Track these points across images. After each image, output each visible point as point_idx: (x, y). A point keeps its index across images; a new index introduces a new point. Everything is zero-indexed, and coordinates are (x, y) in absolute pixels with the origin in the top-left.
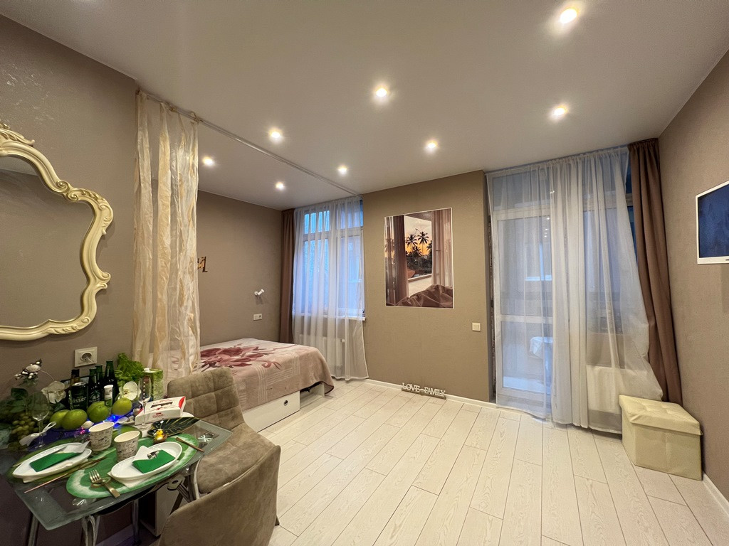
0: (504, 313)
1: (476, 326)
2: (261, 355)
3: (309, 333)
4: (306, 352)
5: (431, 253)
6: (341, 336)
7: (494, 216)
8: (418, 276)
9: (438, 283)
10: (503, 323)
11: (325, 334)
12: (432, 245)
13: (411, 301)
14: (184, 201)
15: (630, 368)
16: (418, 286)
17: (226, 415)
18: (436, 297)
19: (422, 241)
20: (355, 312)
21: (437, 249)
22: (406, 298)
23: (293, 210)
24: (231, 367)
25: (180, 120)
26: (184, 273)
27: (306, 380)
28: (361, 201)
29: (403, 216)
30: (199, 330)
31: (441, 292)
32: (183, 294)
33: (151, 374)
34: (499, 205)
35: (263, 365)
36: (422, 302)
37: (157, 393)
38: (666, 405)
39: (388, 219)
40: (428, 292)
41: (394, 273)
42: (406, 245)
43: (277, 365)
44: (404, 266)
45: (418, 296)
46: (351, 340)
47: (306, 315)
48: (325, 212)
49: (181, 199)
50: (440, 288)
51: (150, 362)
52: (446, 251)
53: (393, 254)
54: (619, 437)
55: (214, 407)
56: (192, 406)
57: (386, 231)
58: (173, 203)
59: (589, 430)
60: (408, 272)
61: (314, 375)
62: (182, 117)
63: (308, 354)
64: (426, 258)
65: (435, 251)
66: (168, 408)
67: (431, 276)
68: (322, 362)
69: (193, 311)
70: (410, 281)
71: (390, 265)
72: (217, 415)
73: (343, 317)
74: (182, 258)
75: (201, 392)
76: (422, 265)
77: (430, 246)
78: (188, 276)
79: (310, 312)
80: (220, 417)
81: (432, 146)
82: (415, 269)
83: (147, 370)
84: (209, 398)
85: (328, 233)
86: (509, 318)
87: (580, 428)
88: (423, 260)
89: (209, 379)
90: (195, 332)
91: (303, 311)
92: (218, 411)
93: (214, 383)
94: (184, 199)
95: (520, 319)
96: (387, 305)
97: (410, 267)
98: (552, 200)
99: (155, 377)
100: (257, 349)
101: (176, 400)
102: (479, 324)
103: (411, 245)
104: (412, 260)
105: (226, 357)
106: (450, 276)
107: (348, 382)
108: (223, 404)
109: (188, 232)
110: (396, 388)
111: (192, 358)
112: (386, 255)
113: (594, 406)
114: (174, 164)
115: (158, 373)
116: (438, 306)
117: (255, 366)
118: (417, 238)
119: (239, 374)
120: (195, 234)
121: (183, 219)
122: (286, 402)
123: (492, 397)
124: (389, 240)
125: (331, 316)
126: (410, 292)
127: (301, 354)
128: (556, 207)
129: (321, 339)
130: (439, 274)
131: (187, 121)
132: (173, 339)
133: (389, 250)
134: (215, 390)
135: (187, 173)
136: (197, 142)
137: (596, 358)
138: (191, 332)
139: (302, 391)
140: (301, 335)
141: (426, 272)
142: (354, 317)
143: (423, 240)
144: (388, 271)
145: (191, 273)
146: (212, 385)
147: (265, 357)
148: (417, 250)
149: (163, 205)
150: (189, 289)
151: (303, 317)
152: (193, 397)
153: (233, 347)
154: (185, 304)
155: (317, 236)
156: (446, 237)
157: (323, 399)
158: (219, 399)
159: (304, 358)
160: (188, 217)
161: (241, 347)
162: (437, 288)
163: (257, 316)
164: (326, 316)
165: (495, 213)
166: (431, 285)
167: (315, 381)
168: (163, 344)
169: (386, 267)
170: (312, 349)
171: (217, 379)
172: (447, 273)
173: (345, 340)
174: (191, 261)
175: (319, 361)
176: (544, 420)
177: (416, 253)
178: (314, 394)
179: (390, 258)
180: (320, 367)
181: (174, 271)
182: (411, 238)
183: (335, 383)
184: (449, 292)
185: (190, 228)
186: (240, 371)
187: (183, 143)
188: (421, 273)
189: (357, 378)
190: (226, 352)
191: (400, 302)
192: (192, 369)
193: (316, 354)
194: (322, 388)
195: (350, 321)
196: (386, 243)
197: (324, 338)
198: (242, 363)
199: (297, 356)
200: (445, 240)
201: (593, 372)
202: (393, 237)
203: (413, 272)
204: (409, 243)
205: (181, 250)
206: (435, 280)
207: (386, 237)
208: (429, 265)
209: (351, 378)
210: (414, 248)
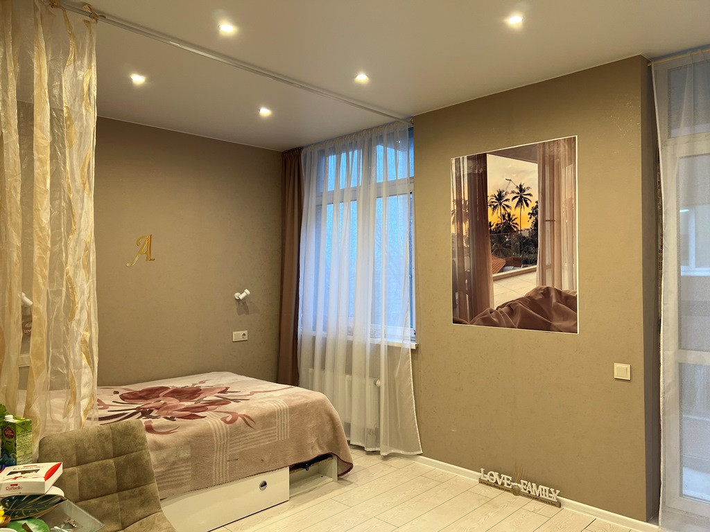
0: (682, 345)
1: (621, 370)
2: (226, 401)
3: (323, 367)
4: (303, 401)
5: (536, 225)
6: (375, 375)
7: (669, 148)
8: (511, 270)
9: (549, 284)
10: (681, 367)
11: (349, 370)
12: (539, 210)
13: (497, 316)
14: (75, 156)
16: (511, 287)
17: (132, 497)
18: (545, 311)
19: (520, 201)
20: (401, 335)
21: (548, 218)
22: (488, 310)
23: (300, 149)
24: (172, 419)
25: (67, 21)
26: (76, 267)
27: (300, 449)
28: (411, 129)
29: (485, 155)
30: (96, 359)
31: (554, 301)
32: (74, 302)
33: (13, 424)
34: (677, 126)
35: (224, 420)
36: (518, 319)
37: (23, 453)
39: (458, 161)
40: (529, 300)
41: (468, 264)
42: (490, 210)
43: (248, 421)
44: (485, 249)
45: (511, 307)
46: (391, 382)
47: (320, 334)
48: (344, 155)
49: (71, 146)
50: (553, 294)
51: (21, 407)
52: (565, 221)
53: (466, 226)
55: (112, 483)
56: (76, 478)
57: (454, 187)
58: (53, 156)
60: (493, 261)
61: (318, 441)
62: (70, 14)
63: (307, 404)
64: (526, 234)
65: (544, 221)
66: (30, 478)
67: (534, 270)
68: (332, 419)
69: (89, 328)
70: (497, 279)
71: (461, 248)
72: (116, 495)
73: (377, 341)
74: (71, 244)
75: (91, 458)
76: (519, 248)
77: (534, 213)
78: (82, 273)
79: (325, 329)
80: (122, 499)
81: (515, 20)
82: (505, 256)
83: (10, 418)
84: (104, 468)
85: (355, 190)
86: (692, 357)
88: (521, 238)
89: (106, 437)
90: (91, 362)
91: (314, 329)
92: (120, 489)
93: (114, 444)
94: (75, 147)
96: (455, 322)
97: (496, 253)
99: (19, 430)
100: (224, 392)
101: (45, 467)
102: (628, 366)
103: (500, 211)
104: (501, 240)
105: (173, 402)
106: (572, 270)
107: (386, 458)
108: (129, 477)
109: (82, 201)
110: (470, 477)
111: (84, 403)
112: (453, 229)
114: (56, 92)
115: (23, 424)
116: (547, 327)
117: (211, 420)
118: (510, 196)
119: (181, 432)
120: (92, 204)
121: (74, 179)
122: (264, 484)
123: (652, 515)
124: (459, 202)
125: (357, 340)
126: (496, 299)
127: (293, 404)
129: (341, 377)
130: (552, 266)
131: (77, 19)
132: (55, 373)
133: (459, 220)
134: (116, 455)
135: (80, 106)
136: (94, 52)
138: (85, 362)
139: (293, 468)
140: (311, 370)
141: (527, 263)
142: (396, 342)
143: (522, 200)
144: (456, 259)
145: (87, 267)
146: (109, 447)
147: (232, 406)
148: (510, 219)
149: (40, 160)
150: (83, 293)
151: (314, 338)
152: (79, 464)
153: (190, 385)
154: (77, 317)
155: (337, 198)
156: (566, 194)
157: (335, 484)
158: (120, 471)
159: (298, 412)
160: (82, 177)
161: (203, 386)
162: (546, 293)
163: (238, 335)
164: (350, 338)
165: (671, 142)
166: (535, 286)
167: (318, 452)
168: (40, 380)
169: (453, 252)
170: (316, 396)
171: (119, 439)
172: (566, 265)
173: (382, 383)
174: (87, 249)
175: (326, 418)
177: (508, 226)
178: (321, 473)
179: (460, 235)
180: (328, 428)
181: (57, 265)
182: (500, 197)
183: (356, 458)
184: (569, 301)
185: (85, 195)
186: (184, 426)
187: (71, 57)
188: (517, 263)
189: (401, 452)
190: (178, 393)
191: (478, 318)
192: (84, 419)
193: (322, 403)
194: (333, 465)
195: (391, 350)
196: (453, 207)
197: (348, 376)
198: (192, 414)
199: (285, 406)
200: (563, 200)
202: (465, 195)
203: (502, 261)
204: (495, 207)
205: (69, 231)
206: (543, 278)
207: (453, 196)
208: (532, 249)
209: (393, 451)
210: (504, 216)
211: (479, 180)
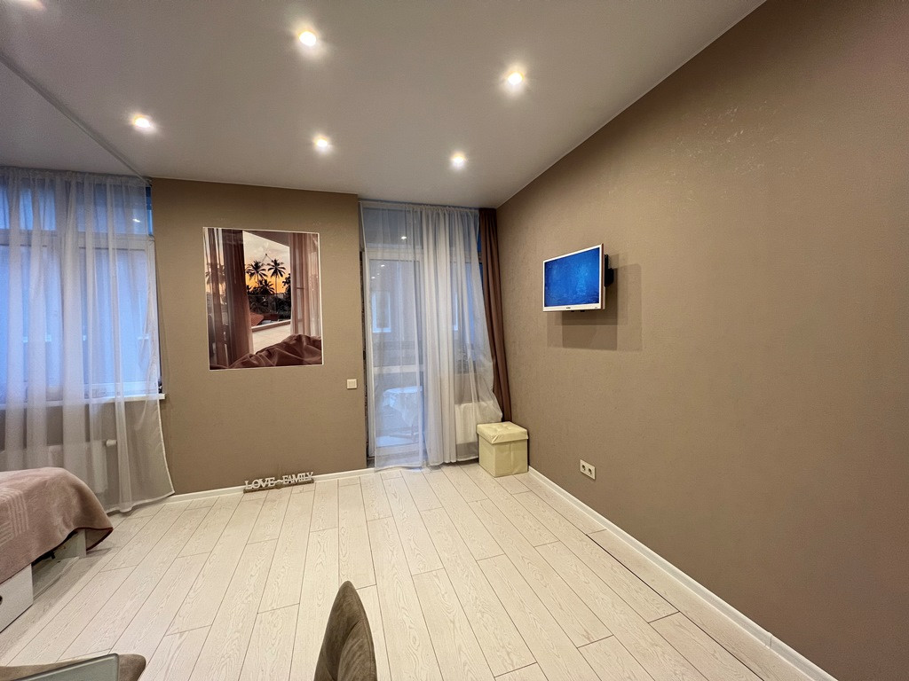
0: (380, 363)
1: (352, 383)
5: (289, 290)
8: (269, 323)
9: (300, 333)
10: (380, 377)
11: (56, 440)
12: (292, 280)
13: (257, 359)
15: (483, 400)
16: (266, 337)
18: (297, 352)
19: (275, 272)
20: (137, 388)
21: (298, 286)
22: (247, 355)
27: (46, 536)
28: (148, 189)
29: (241, 231)
31: (305, 344)
36: (276, 359)
38: (505, 424)
39: (211, 232)
40: (285, 345)
41: (225, 319)
42: (247, 276)
44: (243, 308)
45: (270, 352)
46: (134, 437)
50: (304, 339)
52: (312, 290)
53: (222, 288)
57: (207, 252)
59: (458, 463)
60: (251, 316)
61: (64, 520)
64: (281, 297)
65: (295, 288)
67: (289, 323)
70: (255, 331)
71: (218, 306)
73: (108, 399)
76: (278, 308)
77: (287, 281)
81: (322, 144)
82: (263, 312)
87: (451, 464)
88: (277, 300)
95: (397, 370)
96: (211, 368)
97: (254, 310)
102: (355, 380)
103: (257, 278)
104: (259, 300)
106: (317, 323)
110: (235, 492)
112: (208, 289)
113: (460, 440)
116: (301, 363)
118: (267, 267)
124: (214, 265)
126: (254, 346)
130: (303, 320)
133: (215, 279)
137: (461, 399)
141: (282, 318)
142: (137, 396)
143: (277, 272)
144: (212, 315)
148: (267, 285)
156: (311, 271)
162: (299, 339)
166: (288, 335)
167: (68, 532)
169: (209, 309)
172: (313, 319)
176: (420, 468)
177: (264, 289)
179: (216, 294)
182: (257, 266)
184: (316, 343)
188: (273, 318)
189: (147, 501)
191: (237, 363)
193: (62, 478)
194: (79, 540)
195: (129, 405)
196: (207, 269)
200: (310, 275)
201: (459, 409)
202: (221, 261)
203: (260, 317)
204: (252, 275)
206: (296, 329)
207: (207, 260)
208: (286, 308)
209: (135, 504)
210: (261, 282)
211: (235, 251)
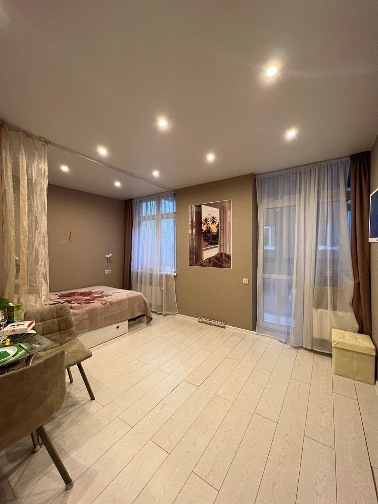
0: (264, 272)
1: (245, 281)
2: (103, 296)
3: (141, 283)
4: (134, 295)
6: (161, 285)
7: (261, 205)
8: (210, 247)
9: (222, 252)
10: (264, 279)
11: (151, 284)
12: (219, 225)
13: (205, 263)
14: (38, 198)
15: (340, 311)
16: (209, 253)
17: (64, 333)
18: (221, 261)
19: (213, 222)
20: (170, 270)
22: (201, 261)
23: (132, 200)
24: (80, 304)
25: (34, 143)
26: (39, 244)
27: (132, 313)
28: (174, 194)
29: (201, 205)
30: (48, 280)
31: (224, 257)
32: (38, 258)
33: (13, 306)
34: (264, 199)
35: (102, 303)
36: (212, 264)
37: (17, 318)
38: (359, 336)
39: (191, 207)
40: (216, 257)
41: (195, 244)
42: (203, 225)
43: (111, 303)
44: (201, 239)
45: (210, 260)
46: (167, 288)
47: (140, 271)
48: (149, 203)
49: (36, 195)
50: (223, 255)
51: (15, 301)
52: (228, 230)
53: (194, 231)
54: (330, 355)
55: (56, 328)
56: (41, 327)
57: (190, 217)
58: (29, 199)
59: (312, 351)
60: (204, 243)
61: (139, 310)
62: (36, 141)
63: (135, 297)
64: (215, 234)
65: (221, 229)
66: (21, 327)
67: (217, 247)
68: (144, 302)
69: (45, 268)
70: (205, 250)
71: (193, 239)
72: (58, 333)
73: (162, 273)
74: (37, 234)
75: (47, 319)
76: (212, 239)
78: (42, 246)
79: (142, 269)
80: (60, 334)
81: (211, 157)
82: (208, 241)
83: (11, 304)
84: (53, 322)
85: (153, 216)
86: (267, 276)
87: (306, 349)
88: (213, 235)
89: (54, 311)
90: (46, 282)
91: (138, 269)
92: (59, 330)
93: (57, 313)
94: (38, 195)
95: (274, 276)
96: (190, 265)
97: (205, 240)
98: (297, 196)
99: (15, 309)
100: (102, 293)
101: (28, 323)
102: (247, 279)
103: (206, 225)
104: (206, 236)
105: (81, 297)
106: (230, 246)
107: (165, 315)
108: (63, 326)
109: (42, 217)
110: (194, 320)
111: (44, 298)
112: (190, 232)
113: (316, 335)
114: (30, 172)
115: (17, 306)
116: (222, 266)
117: (97, 304)
118: (209, 220)
119: (84, 308)
120: (46, 218)
121: (38, 208)
122: (118, 327)
123: (254, 329)
124: (192, 222)
125: (154, 273)
126: (204, 257)
127: (129, 297)
128: (300, 200)
129: (148, 287)
130: (223, 245)
131: (39, 144)
132: (30, 286)
133: (192, 228)
134: (57, 317)
135: (41, 178)
136: (46, 157)
137: (319, 304)
138: (43, 281)
139: (129, 321)
140: (136, 284)
141: (215, 244)
142: (169, 273)
143: (214, 222)
144: (191, 243)
145: (44, 244)
146: (55, 314)
147: (105, 298)
148: (209, 228)
149: (23, 200)
150: (42, 254)
151: (138, 272)
152: (42, 321)
153: (88, 291)
154: (40, 264)
155: (146, 219)
156: (228, 220)
157: (146, 326)
158: (59, 323)
159: (131, 300)
160: (41, 207)
161: (93, 291)
162: (221, 254)
163: (107, 272)
164: (151, 272)
165: (261, 203)
166: (217, 252)
167: (139, 314)
168: (24, 289)
169: (190, 240)
170: (138, 294)
171: (58, 311)
172: (228, 245)
173: (163, 288)
174: (44, 236)
175: (142, 302)
176: (285, 343)
177: (209, 231)
178: (140, 322)
179: (192, 233)
180: (143, 305)
181: (31, 243)
182: (206, 220)
183: (154, 316)
184: (229, 257)
185: (43, 215)
186: (86, 306)
187: (36, 158)
188: (211, 244)
189: (170, 313)
190: (82, 294)
191: (198, 264)
192: (43, 304)
193: (140, 296)
194: (145, 318)
195: (167, 276)
196: (190, 223)
197: (151, 287)
198: (89, 302)
199: (127, 298)
200: (227, 222)
201: (317, 313)
202: (194, 219)
203: (207, 243)
204: (204, 224)
205: (36, 229)
206: (220, 250)
207: (190, 219)
208: (217, 239)
209: (167, 313)
210: (207, 227)
211: (199, 214)
